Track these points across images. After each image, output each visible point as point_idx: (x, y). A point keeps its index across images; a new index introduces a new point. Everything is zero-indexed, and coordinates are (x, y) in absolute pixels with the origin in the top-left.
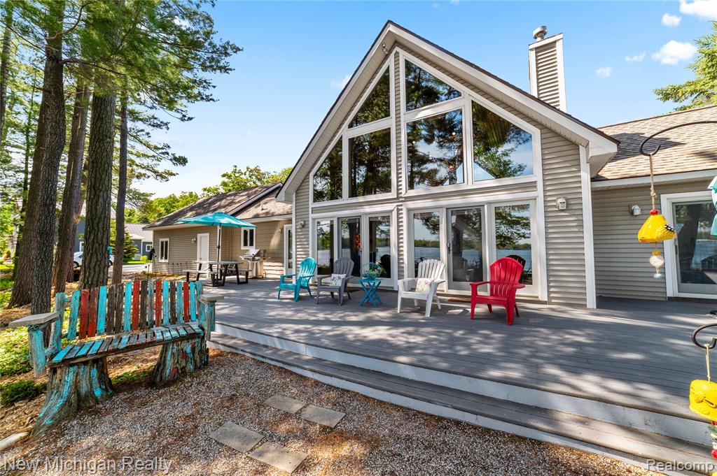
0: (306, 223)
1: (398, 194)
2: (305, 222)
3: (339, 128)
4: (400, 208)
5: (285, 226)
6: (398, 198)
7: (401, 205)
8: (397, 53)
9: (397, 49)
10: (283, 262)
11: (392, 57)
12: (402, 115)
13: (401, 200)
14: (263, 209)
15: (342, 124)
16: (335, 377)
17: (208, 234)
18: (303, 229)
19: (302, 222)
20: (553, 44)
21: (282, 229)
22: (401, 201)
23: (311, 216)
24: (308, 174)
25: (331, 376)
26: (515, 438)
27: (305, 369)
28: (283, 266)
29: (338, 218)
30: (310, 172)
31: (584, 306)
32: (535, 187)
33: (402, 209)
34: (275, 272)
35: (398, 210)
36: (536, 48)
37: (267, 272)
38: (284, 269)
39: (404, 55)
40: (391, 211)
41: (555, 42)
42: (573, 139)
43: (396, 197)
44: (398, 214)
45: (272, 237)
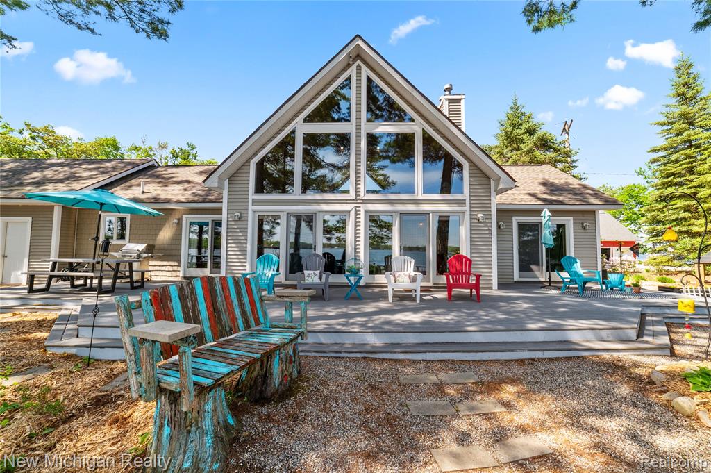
0: (243, 215)
1: (356, 196)
2: (241, 214)
3: (292, 119)
4: (357, 209)
5: (184, 216)
6: (356, 199)
7: (360, 207)
8: (359, 66)
9: (359, 62)
10: (179, 261)
11: (354, 68)
12: (363, 124)
13: (359, 201)
14: (144, 192)
15: (296, 116)
16: (429, 352)
17: (29, 219)
18: (239, 223)
19: (239, 214)
20: (458, 101)
21: (180, 220)
22: (359, 203)
23: (251, 208)
24: (248, 161)
25: (425, 352)
26: (569, 359)
27: (395, 352)
28: (179, 266)
29: (288, 213)
30: (251, 158)
31: (491, 288)
32: (465, 203)
33: (359, 211)
34: (165, 273)
35: (356, 211)
36: (449, 99)
37: (153, 273)
38: (181, 269)
39: (365, 71)
40: (349, 212)
41: (460, 99)
42: (488, 174)
43: (354, 198)
44: (356, 214)
45: (160, 229)
